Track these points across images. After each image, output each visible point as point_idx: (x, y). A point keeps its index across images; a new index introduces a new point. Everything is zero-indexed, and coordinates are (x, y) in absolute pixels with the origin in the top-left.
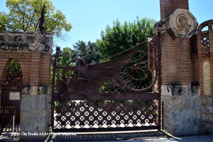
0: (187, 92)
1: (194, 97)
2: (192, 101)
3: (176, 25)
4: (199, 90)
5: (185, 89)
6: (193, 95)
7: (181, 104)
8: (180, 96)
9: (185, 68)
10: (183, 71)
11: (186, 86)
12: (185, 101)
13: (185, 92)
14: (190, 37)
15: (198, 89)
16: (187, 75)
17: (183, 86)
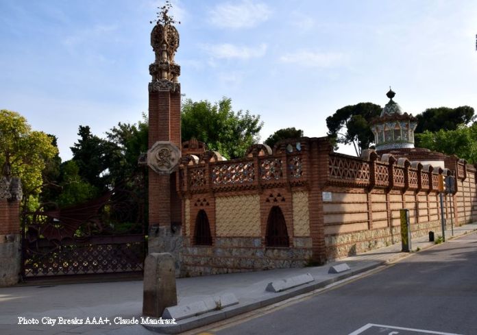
0: (165, 233)
1: (174, 239)
2: (171, 242)
3: (156, 160)
4: (181, 230)
5: (163, 230)
6: (173, 236)
7: (158, 246)
8: (157, 238)
9: (164, 207)
10: (161, 211)
11: (164, 227)
12: (163, 242)
13: (163, 233)
14: (171, 172)
15: (179, 230)
16: (166, 215)
17: (160, 227)
